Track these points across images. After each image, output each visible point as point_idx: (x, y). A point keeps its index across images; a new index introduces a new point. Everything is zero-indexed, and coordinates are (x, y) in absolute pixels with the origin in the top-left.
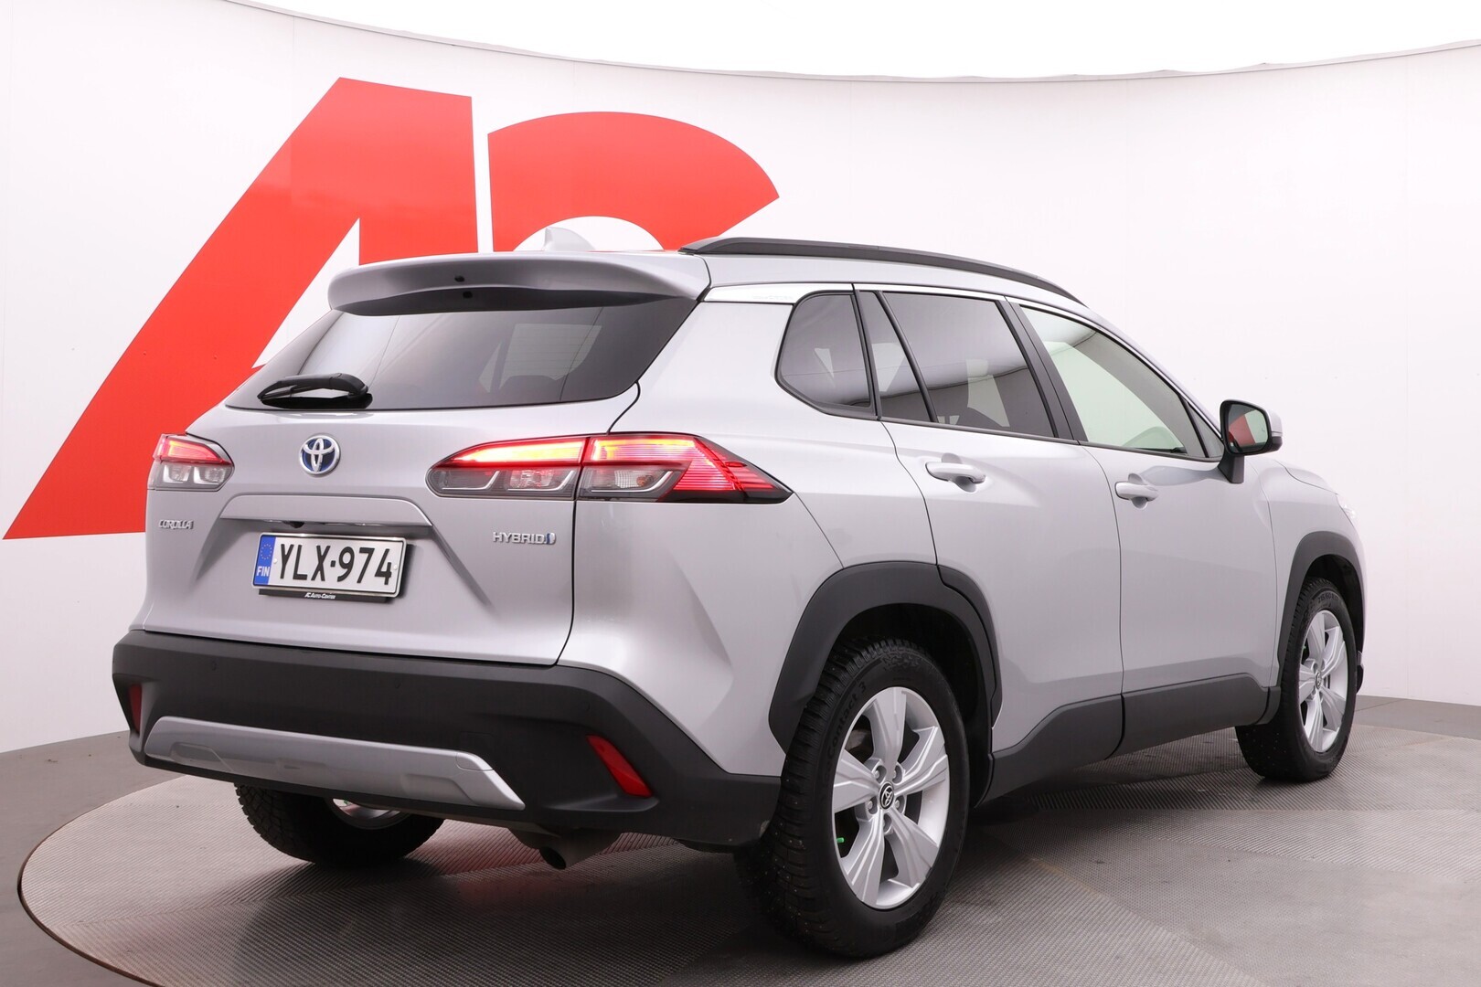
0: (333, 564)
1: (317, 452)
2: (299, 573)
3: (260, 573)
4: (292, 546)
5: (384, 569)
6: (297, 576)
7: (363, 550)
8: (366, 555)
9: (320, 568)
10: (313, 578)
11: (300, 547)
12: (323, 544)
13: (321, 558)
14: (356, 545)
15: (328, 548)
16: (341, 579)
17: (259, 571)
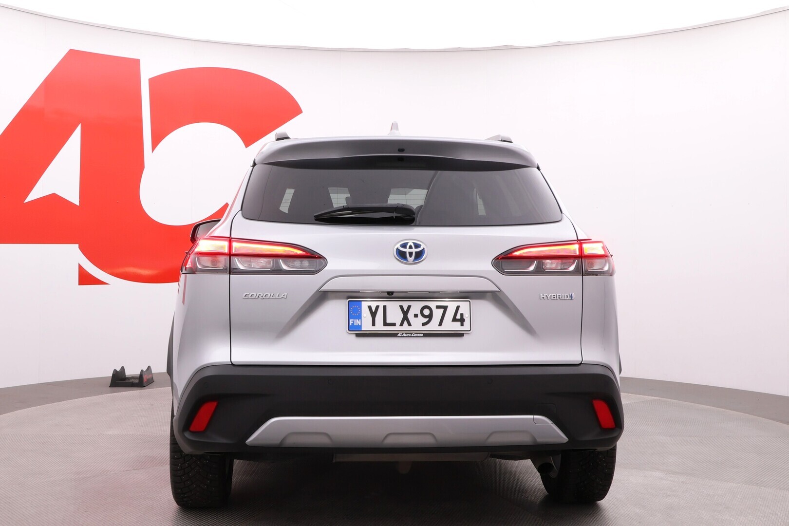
0: (416, 316)
1: (411, 250)
2: (387, 322)
3: (353, 324)
4: (377, 307)
5: (458, 317)
6: (385, 324)
7: (438, 307)
8: (442, 310)
9: (405, 318)
10: (402, 324)
11: (385, 307)
12: (405, 305)
13: (405, 313)
14: (433, 305)
15: (409, 307)
16: (424, 324)
17: (351, 322)
